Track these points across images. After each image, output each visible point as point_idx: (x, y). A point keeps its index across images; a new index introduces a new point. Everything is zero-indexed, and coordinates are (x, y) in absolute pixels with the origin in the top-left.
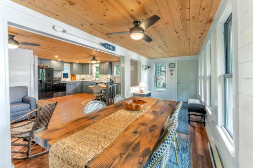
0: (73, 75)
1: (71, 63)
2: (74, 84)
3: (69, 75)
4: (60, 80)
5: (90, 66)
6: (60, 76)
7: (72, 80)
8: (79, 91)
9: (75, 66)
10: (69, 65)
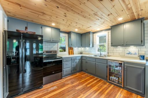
0: (71, 48)
1: (69, 33)
2: (72, 59)
3: (67, 49)
4: (56, 55)
5: (91, 35)
6: (56, 49)
7: (69, 54)
8: (78, 70)
9: (73, 37)
10: (67, 35)
